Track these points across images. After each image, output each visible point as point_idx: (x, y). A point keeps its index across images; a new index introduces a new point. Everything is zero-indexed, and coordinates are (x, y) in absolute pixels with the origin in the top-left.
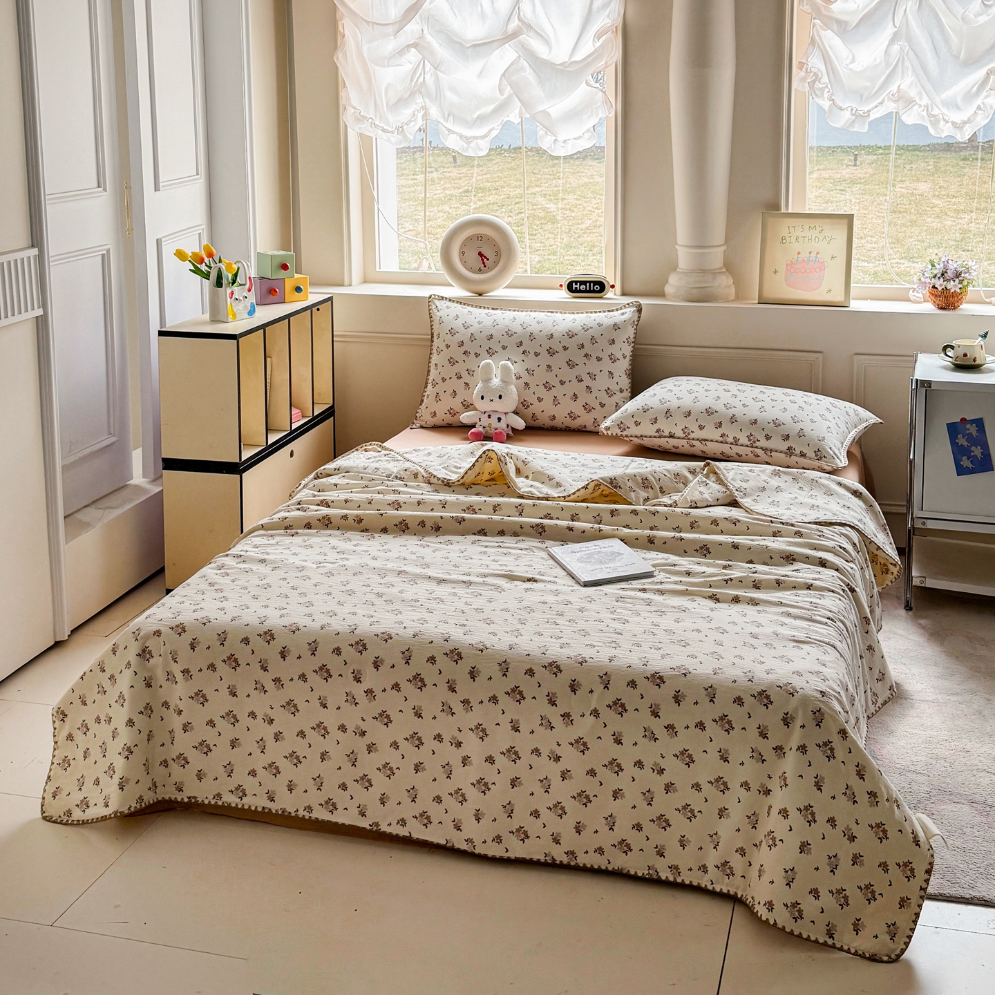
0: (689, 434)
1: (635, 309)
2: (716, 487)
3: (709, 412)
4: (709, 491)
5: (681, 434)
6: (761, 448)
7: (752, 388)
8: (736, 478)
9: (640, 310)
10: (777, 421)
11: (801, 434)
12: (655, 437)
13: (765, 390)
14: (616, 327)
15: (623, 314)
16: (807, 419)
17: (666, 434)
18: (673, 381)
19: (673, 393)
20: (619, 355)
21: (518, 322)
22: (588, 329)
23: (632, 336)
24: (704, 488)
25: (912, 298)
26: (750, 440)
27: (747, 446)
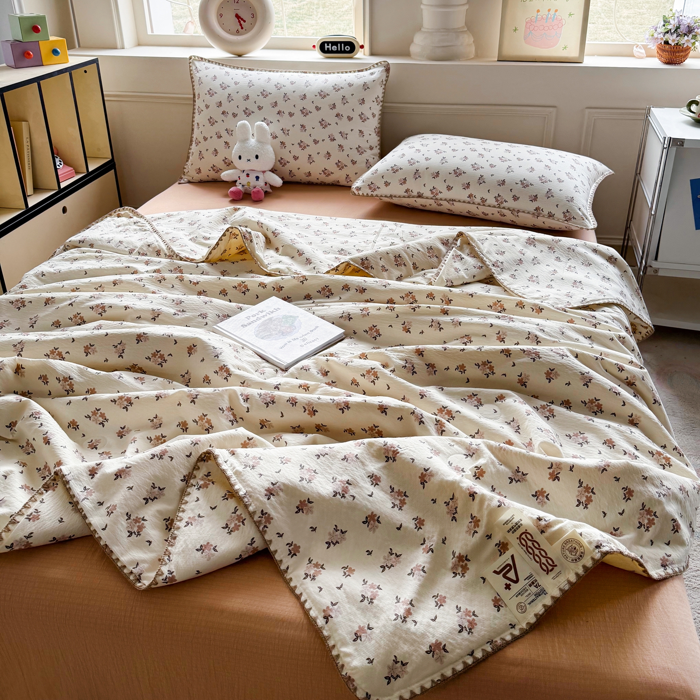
0: (437, 194)
1: (383, 68)
2: (470, 261)
3: (458, 173)
4: (465, 267)
5: (429, 194)
6: (509, 209)
7: (498, 147)
8: (491, 249)
9: (387, 70)
10: (525, 182)
11: (549, 194)
12: (404, 197)
13: (509, 148)
14: (366, 87)
15: (372, 74)
16: (554, 179)
17: (415, 194)
18: (420, 140)
19: (421, 153)
20: (368, 114)
21: (274, 81)
22: (339, 90)
23: (381, 95)
24: (459, 263)
25: (636, 54)
26: (497, 201)
27: (494, 207)
